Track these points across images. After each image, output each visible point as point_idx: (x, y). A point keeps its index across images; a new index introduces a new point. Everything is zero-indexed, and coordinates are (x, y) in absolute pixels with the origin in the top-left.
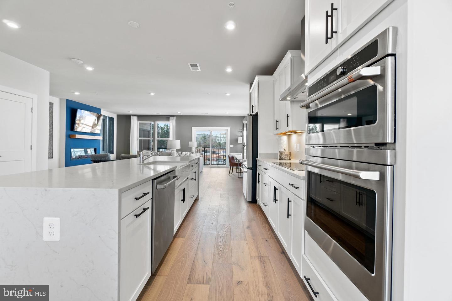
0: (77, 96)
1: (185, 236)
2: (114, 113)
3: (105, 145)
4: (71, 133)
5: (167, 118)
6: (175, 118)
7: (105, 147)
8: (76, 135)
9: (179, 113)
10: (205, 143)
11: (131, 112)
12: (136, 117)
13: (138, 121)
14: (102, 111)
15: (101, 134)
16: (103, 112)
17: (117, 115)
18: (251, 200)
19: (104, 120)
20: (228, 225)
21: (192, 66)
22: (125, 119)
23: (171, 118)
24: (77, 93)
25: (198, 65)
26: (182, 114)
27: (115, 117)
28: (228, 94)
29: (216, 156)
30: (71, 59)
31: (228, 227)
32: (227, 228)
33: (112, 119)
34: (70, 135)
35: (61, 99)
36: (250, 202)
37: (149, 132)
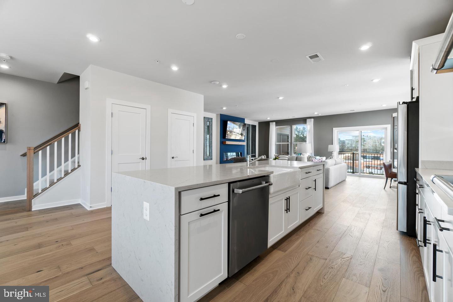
0: (225, 110)
1: (286, 251)
2: (256, 121)
3: (249, 149)
4: (224, 140)
5: (303, 120)
6: (313, 119)
7: (249, 151)
8: (226, 142)
9: (316, 114)
10: (364, 146)
11: (269, 119)
12: (274, 123)
13: (276, 126)
14: (246, 120)
15: (246, 141)
16: (247, 122)
17: (259, 123)
18: (405, 231)
19: (248, 128)
20: (349, 256)
21: (311, 57)
22: (265, 126)
23: (308, 120)
24: (224, 108)
25: (319, 54)
26: (320, 115)
27: (257, 124)
28: (376, 81)
29: (379, 163)
30: (211, 82)
31: (347, 259)
32: (344, 259)
33: (254, 127)
34: (223, 142)
35: (217, 114)
36: (402, 233)
37: (288, 136)
